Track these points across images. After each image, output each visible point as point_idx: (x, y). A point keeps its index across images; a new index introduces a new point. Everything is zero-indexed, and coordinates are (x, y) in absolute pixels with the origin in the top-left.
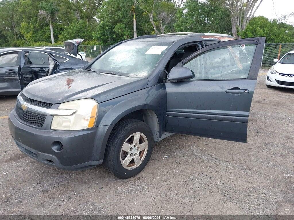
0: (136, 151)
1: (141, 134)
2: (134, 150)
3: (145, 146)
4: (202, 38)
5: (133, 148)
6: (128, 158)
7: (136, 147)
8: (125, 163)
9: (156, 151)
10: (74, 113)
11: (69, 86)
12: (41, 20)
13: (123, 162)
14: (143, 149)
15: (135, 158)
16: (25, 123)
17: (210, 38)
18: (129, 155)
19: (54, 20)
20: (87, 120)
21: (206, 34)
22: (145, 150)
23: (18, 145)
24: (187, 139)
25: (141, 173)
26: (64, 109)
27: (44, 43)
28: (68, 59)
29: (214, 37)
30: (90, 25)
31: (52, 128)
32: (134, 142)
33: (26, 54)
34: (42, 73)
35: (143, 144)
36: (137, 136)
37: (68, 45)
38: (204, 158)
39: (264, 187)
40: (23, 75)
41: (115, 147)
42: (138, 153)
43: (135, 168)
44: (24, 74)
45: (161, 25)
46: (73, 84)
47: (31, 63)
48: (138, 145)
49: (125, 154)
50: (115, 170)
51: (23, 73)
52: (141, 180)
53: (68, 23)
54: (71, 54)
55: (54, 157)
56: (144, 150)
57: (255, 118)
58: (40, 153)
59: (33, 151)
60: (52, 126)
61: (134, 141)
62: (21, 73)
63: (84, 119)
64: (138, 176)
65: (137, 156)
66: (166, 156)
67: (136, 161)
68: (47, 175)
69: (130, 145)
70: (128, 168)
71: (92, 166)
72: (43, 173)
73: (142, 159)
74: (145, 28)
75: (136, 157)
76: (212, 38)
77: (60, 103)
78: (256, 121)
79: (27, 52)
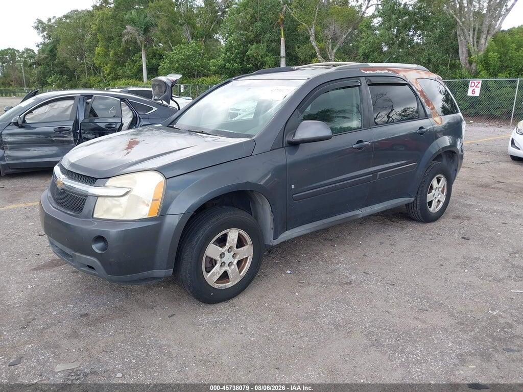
0: (232, 260)
1: (240, 232)
2: (228, 258)
3: (247, 251)
4: (362, 71)
5: (226, 253)
6: (217, 271)
7: (232, 253)
8: (212, 277)
9: (275, 263)
10: (127, 193)
11: (129, 150)
12: (127, 42)
13: (208, 276)
14: (245, 257)
15: (230, 271)
16: (59, 207)
17: (378, 72)
18: (218, 265)
19: (149, 40)
20: (148, 205)
21: (371, 65)
22: (249, 258)
23: (52, 244)
24: (334, 246)
25: (241, 297)
26: (113, 186)
27: (132, 81)
28: (155, 109)
29: (388, 70)
30: (207, 50)
31: (95, 216)
32: (227, 244)
33: (88, 101)
34: (110, 131)
35: (244, 247)
36: (233, 235)
37: (158, 85)
38: (353, 277)
39: (445, 330)
40: (83, 135)
41: (193, 249)
42: (235, 262)
43: (229, 286)
44: (84, 133)
45: (329, 48)
46: (136, 148)
47: (95, 116)
48: (235, 249)
49: (212, 263)
50: (193, 287)
51: (82, 131)
52: (237, 307)
53: (170, 47)
54: (163, 101)
55: (95, 260)
56: (247, 258)
57: (468, 214)
58: (77, 254)
59: (68, 251)
60: (95, 213)
61: (228, 242)
62: (78, 132)
63: (144, 202)
64: (235, 300)
65: (233, 267)
66: (289, 272)
67: (231, 276)
68: (93, 292)
69: (220, 249)
70: (217, 286)
71: (157, 278)
72: (87, 288)
73: (242, 273)
74: (301, 53)
75: (232, 270)
76: (383, 72)
77: (109, 178)
78: (469, 218)
79: (90, 96)
